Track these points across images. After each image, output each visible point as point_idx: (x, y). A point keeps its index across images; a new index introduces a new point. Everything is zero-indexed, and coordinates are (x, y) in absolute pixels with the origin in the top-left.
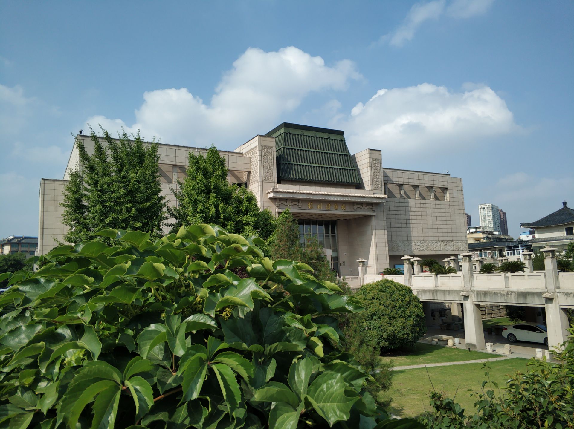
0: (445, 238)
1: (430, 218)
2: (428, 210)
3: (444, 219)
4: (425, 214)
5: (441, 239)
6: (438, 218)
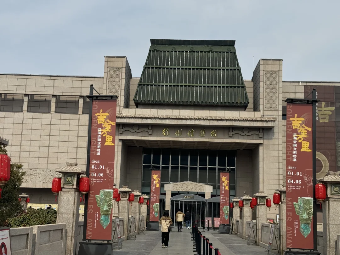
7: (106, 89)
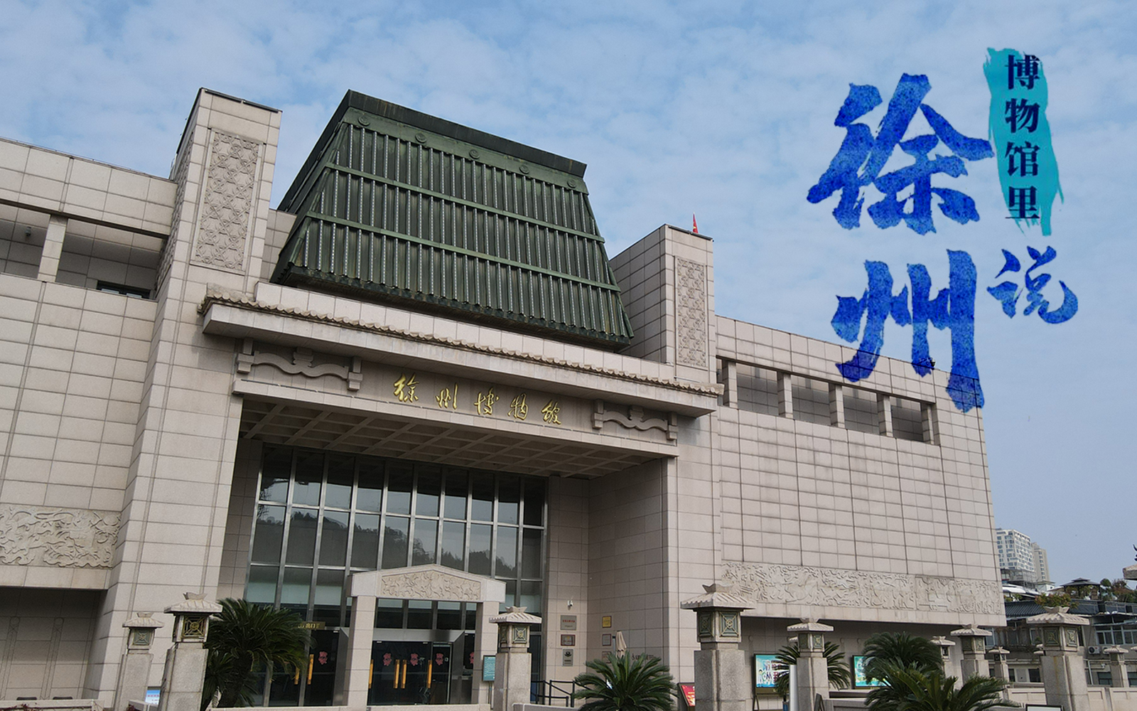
0: (929, 569)
1: (878, 494)
2: (871, 467)
3: (924, 501)
4: (861, 478)
5: (915, 568)
6: (907, 498)
7: (197, 204)
